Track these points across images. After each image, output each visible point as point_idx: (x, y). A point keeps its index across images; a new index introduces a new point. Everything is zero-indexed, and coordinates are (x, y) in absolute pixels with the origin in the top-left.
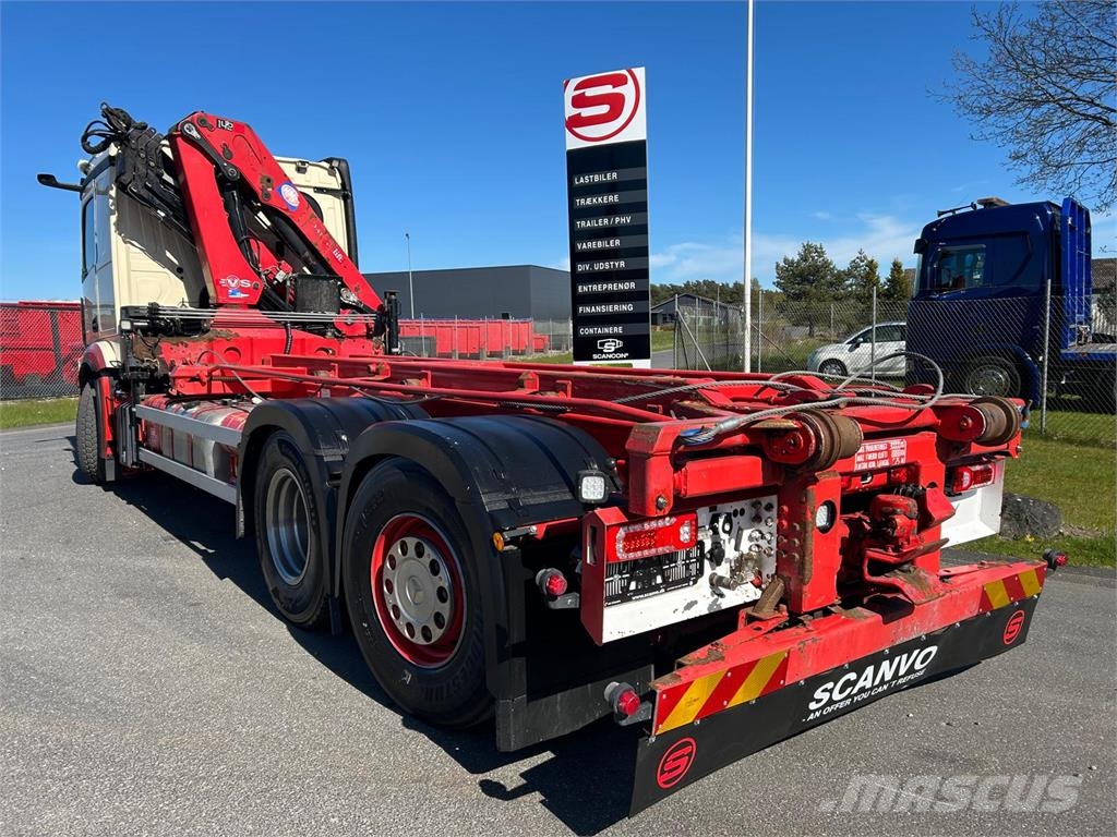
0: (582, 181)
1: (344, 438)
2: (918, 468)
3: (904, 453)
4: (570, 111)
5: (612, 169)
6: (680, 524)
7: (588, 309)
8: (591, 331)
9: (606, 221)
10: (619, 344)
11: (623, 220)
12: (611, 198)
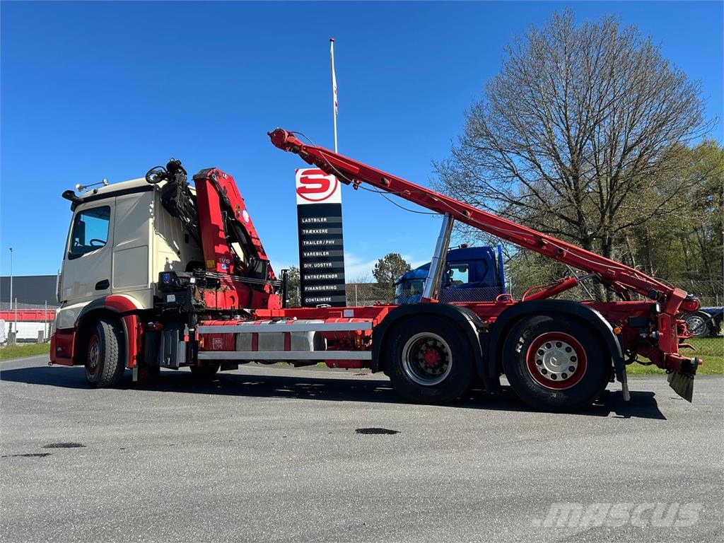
0: (306, 221)
5: (324, 216)
7: (311, 289)
8: (313, 300)
9: (321, 242)
11: (330, 242)
12: (323, 231)
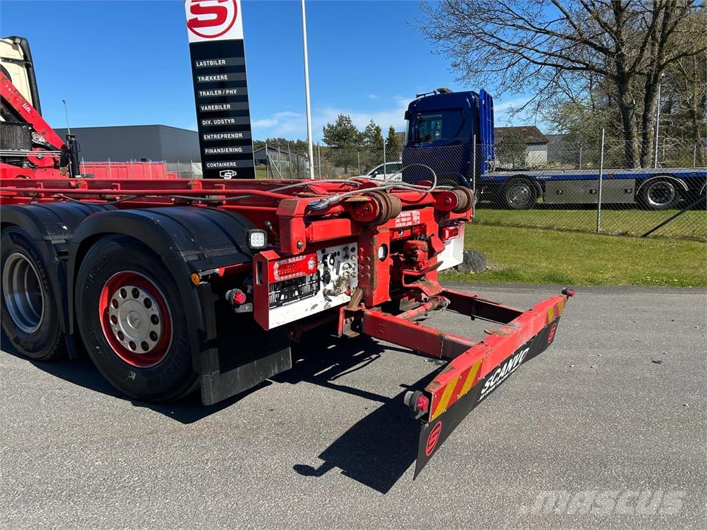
0: (201, 64)
1: (65, 227)
2: (425, 226)
3: (418, 218)
4: (190, 16)
5: (221, 57)
6: (308, 259)
7: (212, 151)
8: (215, 165)
9: (220, 92)
10: (235, 173)
11: (231, 92)
12: (222, 77)
